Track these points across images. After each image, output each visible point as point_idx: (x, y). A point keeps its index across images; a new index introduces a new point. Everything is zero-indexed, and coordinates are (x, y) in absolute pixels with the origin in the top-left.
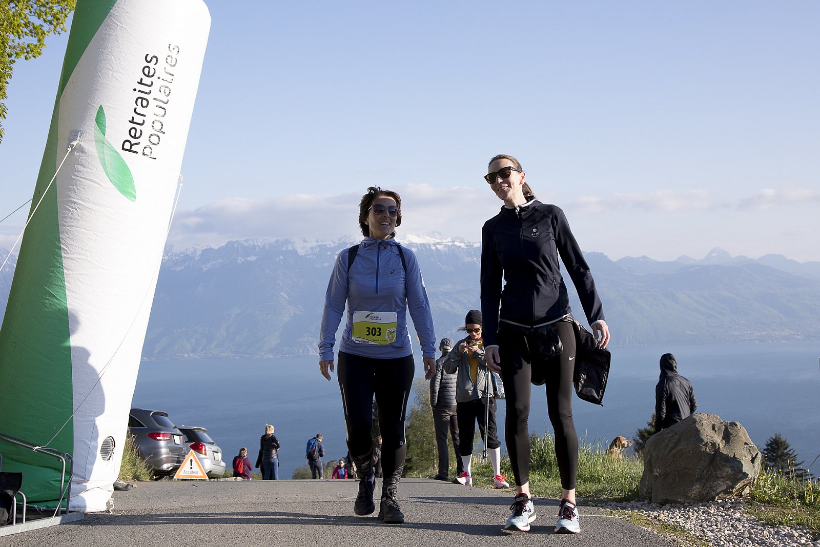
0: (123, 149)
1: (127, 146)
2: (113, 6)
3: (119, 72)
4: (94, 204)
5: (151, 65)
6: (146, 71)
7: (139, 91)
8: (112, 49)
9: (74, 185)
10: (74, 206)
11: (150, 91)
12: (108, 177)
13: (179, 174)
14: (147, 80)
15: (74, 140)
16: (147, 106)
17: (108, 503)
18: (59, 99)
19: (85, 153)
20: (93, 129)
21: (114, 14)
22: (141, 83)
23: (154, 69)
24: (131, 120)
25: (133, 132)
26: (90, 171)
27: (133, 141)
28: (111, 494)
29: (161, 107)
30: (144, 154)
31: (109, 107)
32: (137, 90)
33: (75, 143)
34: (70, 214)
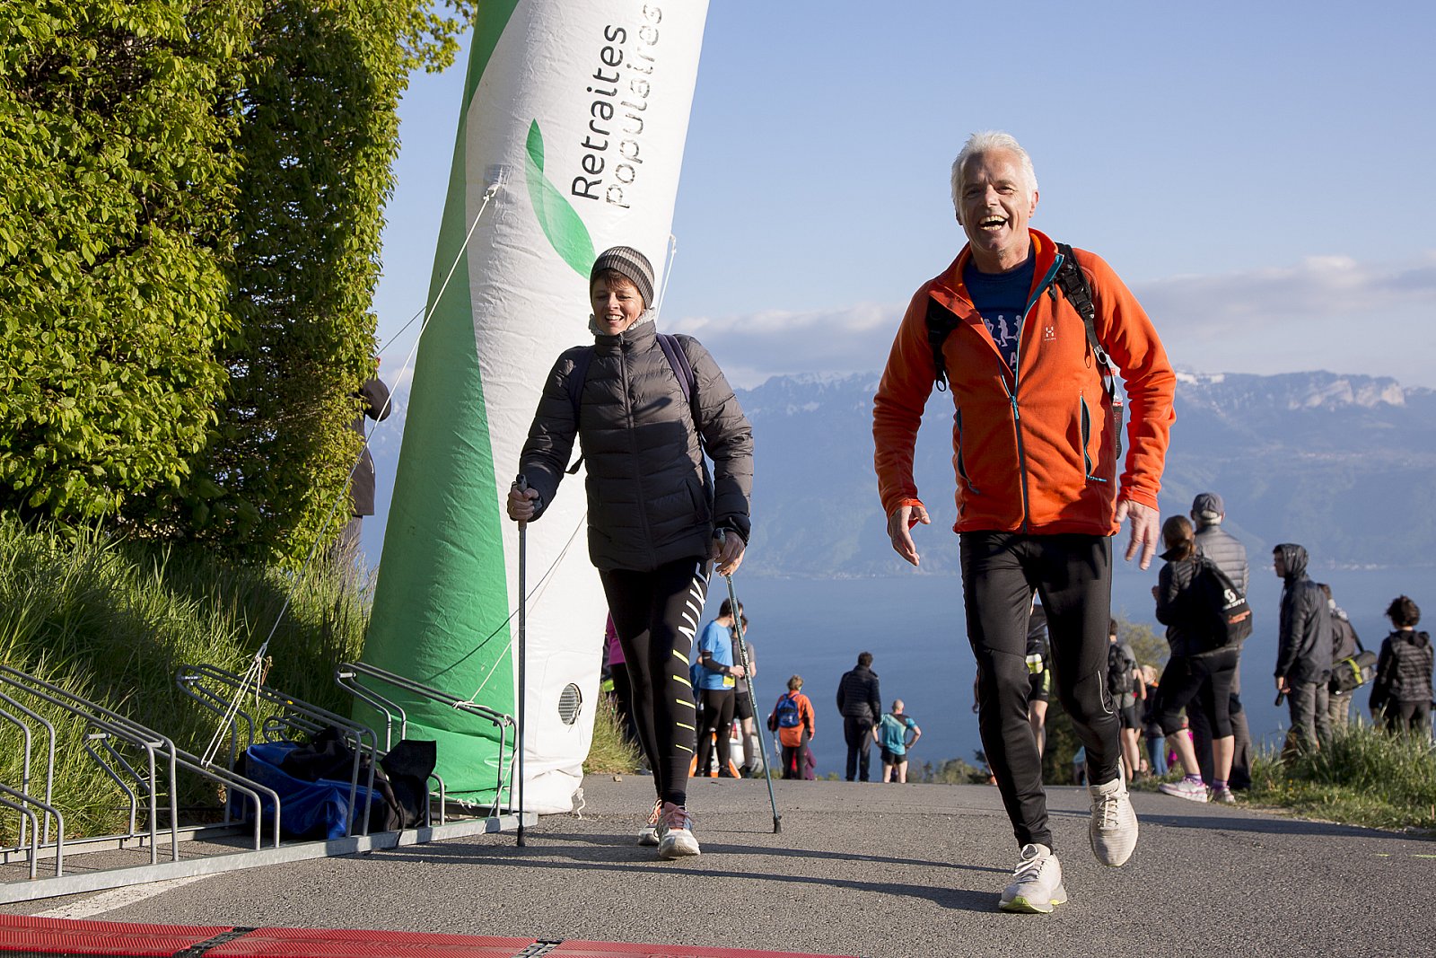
0: (574, 193)
1: (581, 187)
4: (529, 289)
9: (496, 260)
10: (497, 294)
12: (552, 242)
15: (494, 181)
17: (575, 798)
19: (511, 202)
26: (520, 233)
28: (578, 781)
30: (609, 199)
33: (495, 187)
34: (491, 309)
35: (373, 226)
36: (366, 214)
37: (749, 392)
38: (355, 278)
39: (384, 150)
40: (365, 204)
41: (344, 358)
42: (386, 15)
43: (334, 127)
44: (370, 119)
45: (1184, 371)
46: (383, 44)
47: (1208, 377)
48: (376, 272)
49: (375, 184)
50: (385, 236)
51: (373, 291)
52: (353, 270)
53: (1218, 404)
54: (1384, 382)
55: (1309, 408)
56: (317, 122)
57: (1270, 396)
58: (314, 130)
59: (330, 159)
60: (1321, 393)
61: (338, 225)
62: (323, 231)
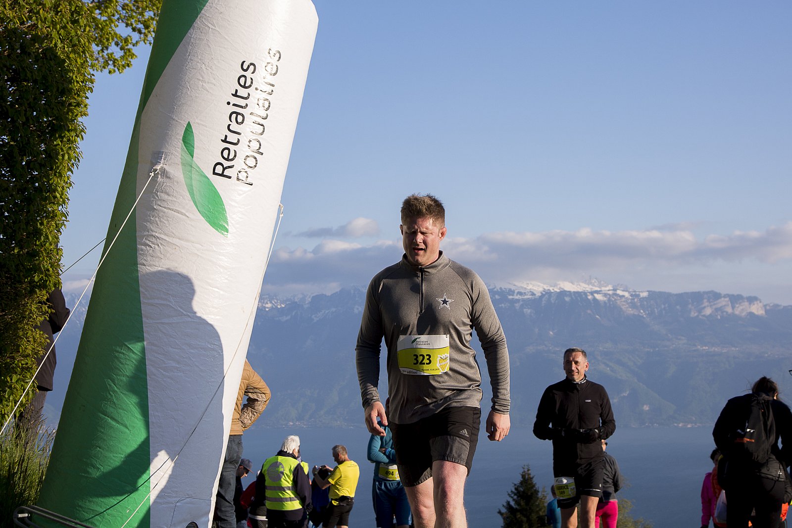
0: (214, 173)
1: (219, 169)
2: (204, 6)
3: (210, 83)
4: (179, 239)
5: (248, 74)
6: (242, 80)
7: (234, 105)
8: (202, 56)
9: (156, 217)
10: (156, 241)
11: (247, 105)
12: (197, 206)
13: (279, 203)
14: (242, 92)
15: (157, 163)
16: (242, 123)
18: (141, 115)
19: (169, 178)
20: (179, 150)
21: (206, 15)
22: (235, 95)
23: (252, 79)
24: (224, 139)
25: (226, 153)
26: (175, 200)
27: (226, 164)
29: (259, 124)
30: (238, 179)
31: (198, 124)
32: (231, 104)
33: (158, 167)
34: (151, 252)
35: (63, 187)
36: (58, 178)
37: (328, 296)
38: (48, 223)
39: (73, 134)
40: (58, 171)
41: (36, 279)
42: (79, 41)
43: (37, 117)
44: (64, 112)
45: (621, 289)
46: (76, 61)
47: (638, 293)
48: (64, 218)
49: (66, 157)
50: (71, 193)
51: (61, 233)
52: (47, 217)
53: (644, 312)
54: (752, 300)
55: (704, 316)
56: (25, 115)
57: (678, 307)
58: (24, 119)
59: (34, 140)
60: (711, 306)
61: (37, 184)
62: (25, 189)
